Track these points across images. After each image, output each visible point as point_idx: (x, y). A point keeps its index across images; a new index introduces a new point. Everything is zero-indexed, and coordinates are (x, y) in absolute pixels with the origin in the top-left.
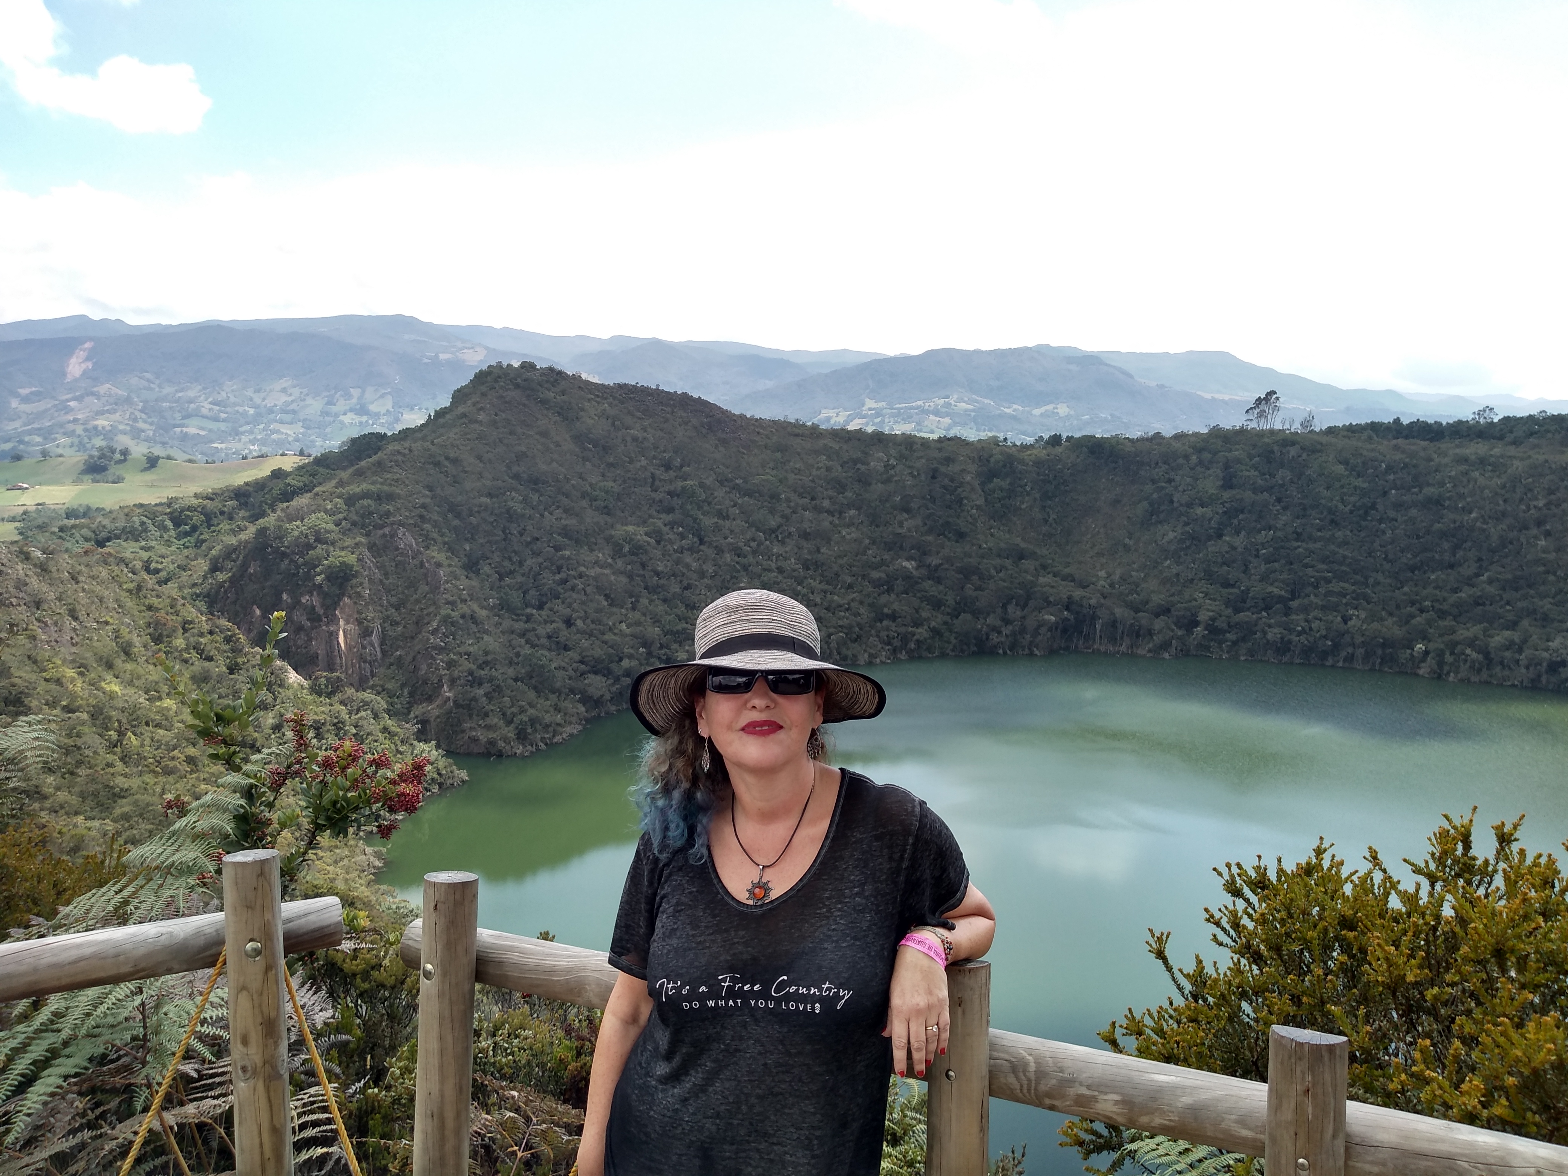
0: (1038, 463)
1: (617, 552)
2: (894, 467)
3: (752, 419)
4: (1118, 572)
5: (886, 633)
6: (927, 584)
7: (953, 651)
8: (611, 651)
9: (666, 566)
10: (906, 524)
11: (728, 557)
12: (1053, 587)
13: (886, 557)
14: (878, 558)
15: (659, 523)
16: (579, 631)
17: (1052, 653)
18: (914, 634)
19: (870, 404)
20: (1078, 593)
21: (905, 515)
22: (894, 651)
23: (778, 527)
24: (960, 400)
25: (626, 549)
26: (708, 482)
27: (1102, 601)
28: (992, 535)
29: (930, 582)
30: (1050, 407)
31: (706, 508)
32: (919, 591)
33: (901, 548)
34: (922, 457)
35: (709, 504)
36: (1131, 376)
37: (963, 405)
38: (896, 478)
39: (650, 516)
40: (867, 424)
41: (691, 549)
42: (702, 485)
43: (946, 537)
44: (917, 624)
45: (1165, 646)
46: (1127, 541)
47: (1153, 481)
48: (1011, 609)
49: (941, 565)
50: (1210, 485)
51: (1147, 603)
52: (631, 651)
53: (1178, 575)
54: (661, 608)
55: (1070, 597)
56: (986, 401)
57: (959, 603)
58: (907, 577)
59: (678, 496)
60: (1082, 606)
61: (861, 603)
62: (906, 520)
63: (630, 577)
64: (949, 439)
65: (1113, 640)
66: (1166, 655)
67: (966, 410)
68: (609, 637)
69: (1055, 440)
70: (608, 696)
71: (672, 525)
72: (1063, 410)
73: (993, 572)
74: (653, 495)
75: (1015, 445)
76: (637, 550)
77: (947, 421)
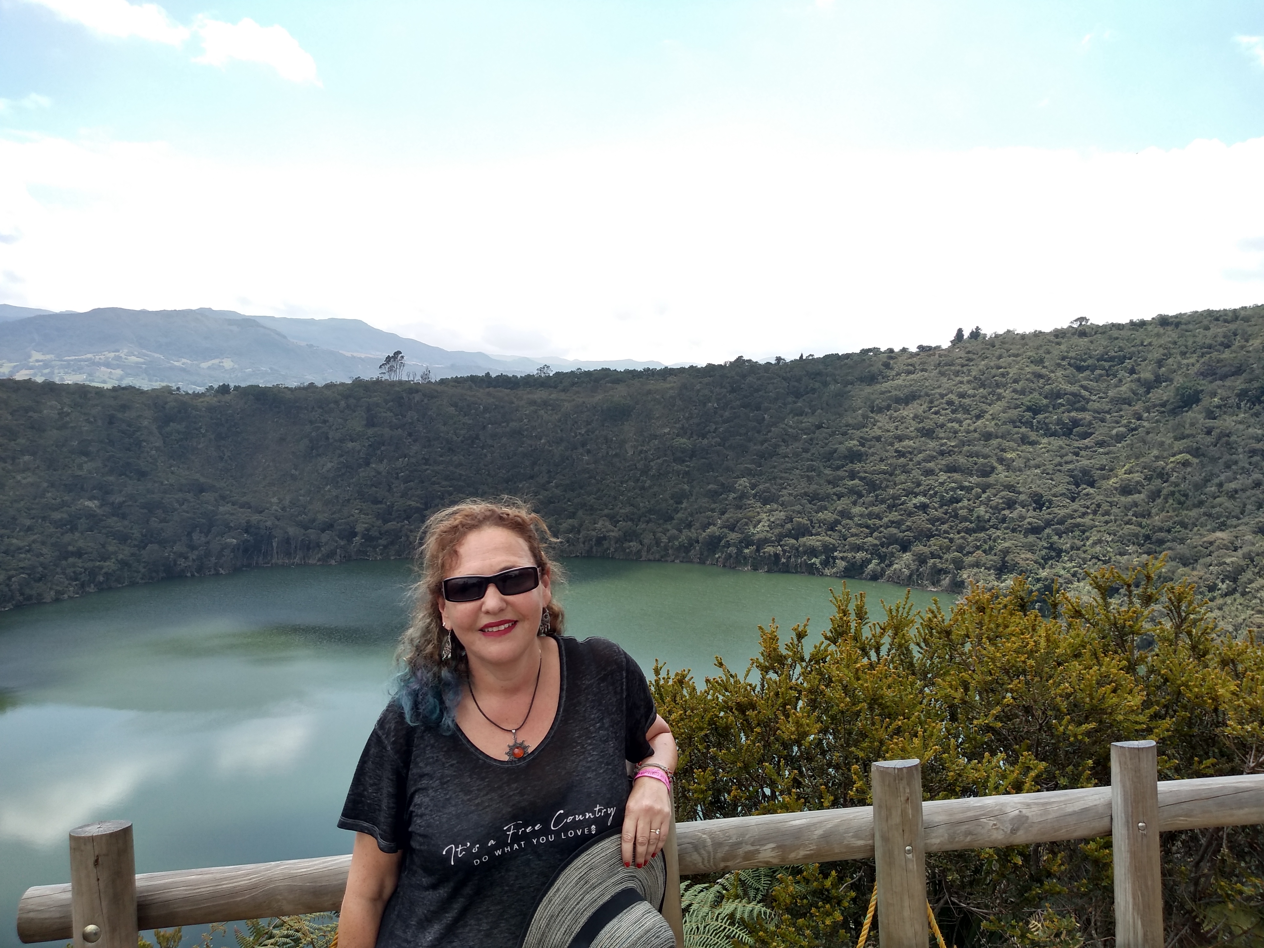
0: (211, 409)
2: (68, 414)
4: (288, 498)
5: (72, 569)
6: (112, 521)
7: (142, 579)
10: (85, 466)
12: (232, 514)
13: (65, 498)
14: (59, 500)
17: (236, 571)
18: (101, 568)
19: (36, 356)
20: (255, 518)
21: (84, 459)
22: (83, 585)
24: (130, 354)
27: (277, 523)
28: (172, 473)
29: (115, 519)
30: (216, 361)
32: (104, 527)
33: (82, 489)
34: (97, 405)
36: (285, 337)
37: (133, 359)
38: (71, 425)
40: (35, 375)
43: (127, 476)
44: (104, 559)
45: (331, 554)
46: (293, 472)
47: (311, 422)
48: (195, 536)
49: (124, 502)
50: (357, 424)
51: (314, 521)
53: (337, 497)
55: (248, 522)
56: (156, 355)
57: (145, 536)
58: (91, 515)
60: (259, 528)
61: (43, 543)
62: (86, 462)
64: (124, 389)
65: (288, 554)
66: (333, 562)
67: (137, 363)
69: (224, 389)
72: (228, 364)
73: (176, 505)
75: (187, 394)
77: (119, 372)
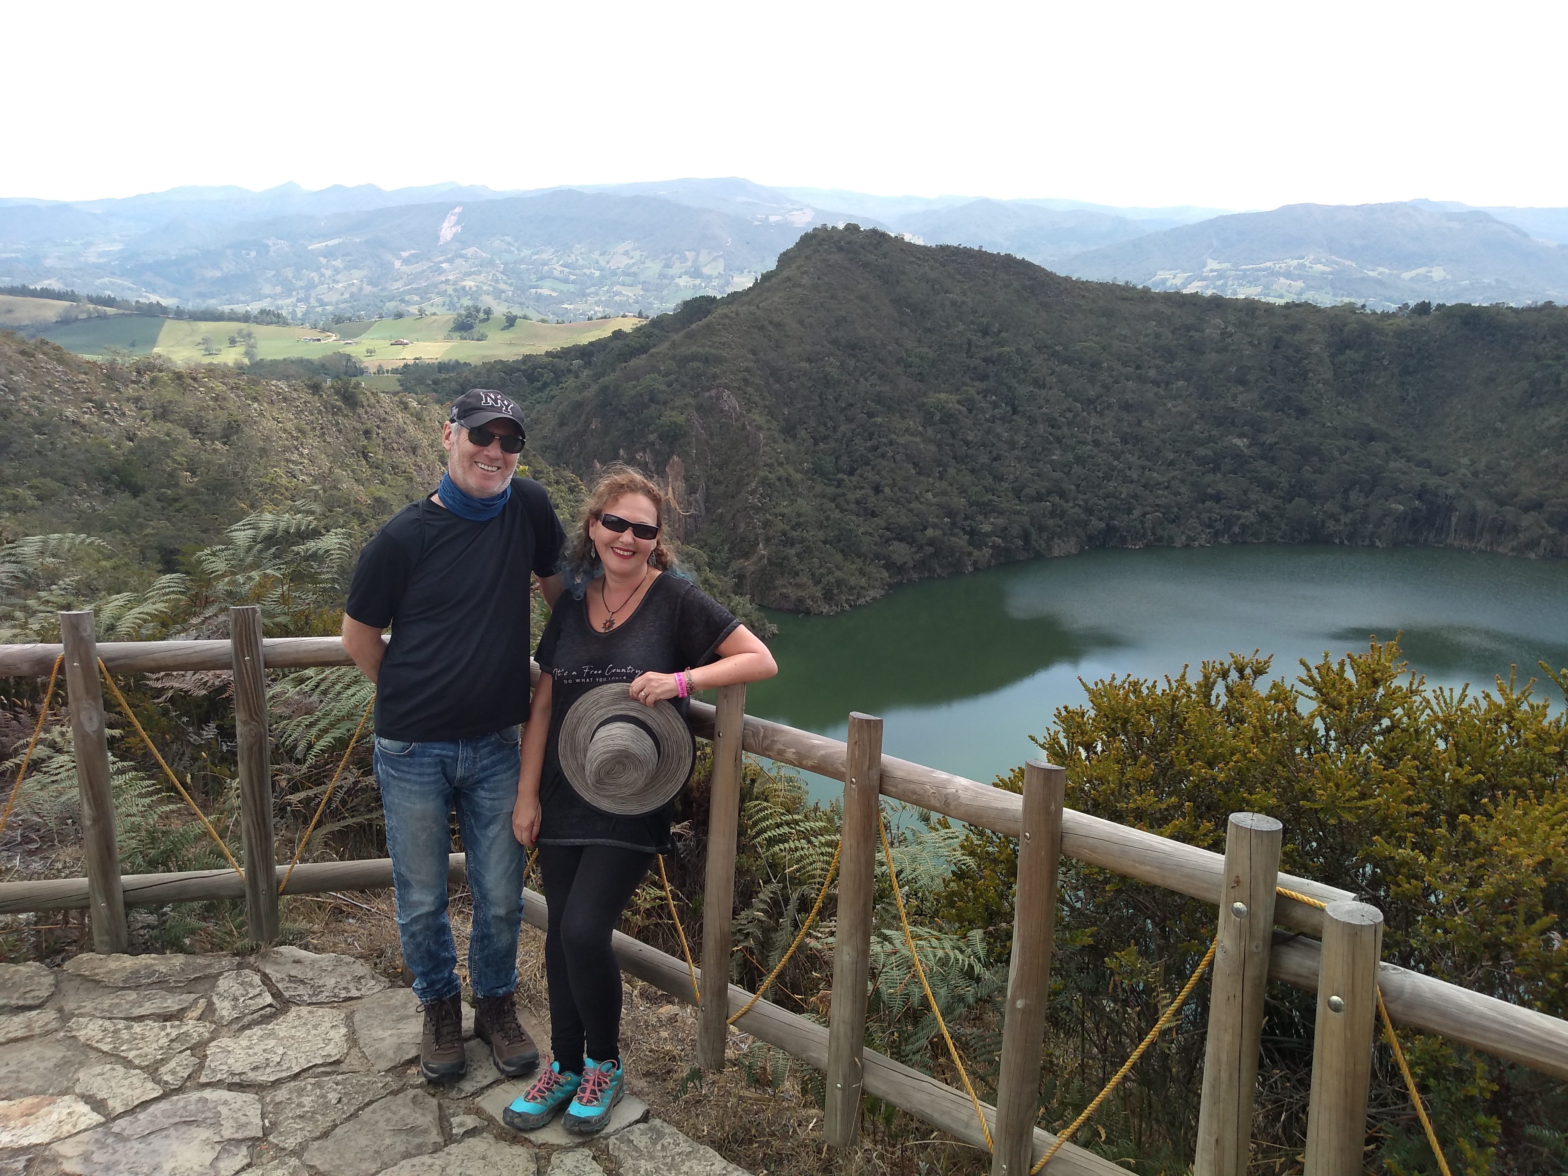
0: (1400, 334)
1: (928, 420)
2: (1232, 335)
3: (1077, 282)
4: (1484, 460)
5: (1208, 515)
6: (1259, 464)
7: (1282, 537)
8: (916, 519)
9: (976, 436)
10: (1240, 398)
11: (1041, 428)
12: (1404, 473)
13: (1213, 433)
14: (1206, 434)
15: (972, 391)
16: (886, 499)
17: (1396, 545)
18: (1239, 518)
19: (1212, 264)
20: (1434, 481)
21: (1241, 388)
22: (1216, 535)
23: (1098, 398)
24: (1317, 261)
25: (938, 417)
26: (1025, 349)
27: (1462, 491)
28: (1339, 413)
29: (1263, 462)
30: (1422, 270)
31: (1022, 376)
32: (1249, 471)
33: (1233, 423)
34: (1265, 325)
35: (1026, 371)
36: (1526, 235)
37: (1320, 267)
38: (1233, 347)
39: (964, 384)
40: (1207, 287)
41: (1002, 419)
42: (1019, 351)
43: (1284, 413)
44: (1243, 507)
45: (1532, 544)
46: (1498, 425)
47: (1538, 358)
48: (1353, 495)
49: (1276, 443)
51: (1516, 495)
52: (936, 520)
53: (1556, 466)
54: (967, 479)
55: (1423, 486)
56: (1347, 263)
57: (1294, 487)
58: (1237, 455)
59: (994, 363)
60: (1437, 495)
61: (1183, 481)
62: (1241, 393)
63: (940, 446)
64: (1298, 305)
65: (1471, 535)
66: (1533, 556)
67: (1323, 273)
68: (915, 505)
69: (1423, 308)
70: (911, 564)
71: (985, 393)
72: (1438, 273)
73: (1336, 454)
74: (968, 361)
75: (1374, 313)
76: (948, 418)
77: (1300, 284)
